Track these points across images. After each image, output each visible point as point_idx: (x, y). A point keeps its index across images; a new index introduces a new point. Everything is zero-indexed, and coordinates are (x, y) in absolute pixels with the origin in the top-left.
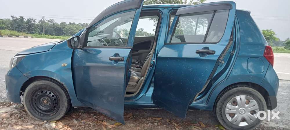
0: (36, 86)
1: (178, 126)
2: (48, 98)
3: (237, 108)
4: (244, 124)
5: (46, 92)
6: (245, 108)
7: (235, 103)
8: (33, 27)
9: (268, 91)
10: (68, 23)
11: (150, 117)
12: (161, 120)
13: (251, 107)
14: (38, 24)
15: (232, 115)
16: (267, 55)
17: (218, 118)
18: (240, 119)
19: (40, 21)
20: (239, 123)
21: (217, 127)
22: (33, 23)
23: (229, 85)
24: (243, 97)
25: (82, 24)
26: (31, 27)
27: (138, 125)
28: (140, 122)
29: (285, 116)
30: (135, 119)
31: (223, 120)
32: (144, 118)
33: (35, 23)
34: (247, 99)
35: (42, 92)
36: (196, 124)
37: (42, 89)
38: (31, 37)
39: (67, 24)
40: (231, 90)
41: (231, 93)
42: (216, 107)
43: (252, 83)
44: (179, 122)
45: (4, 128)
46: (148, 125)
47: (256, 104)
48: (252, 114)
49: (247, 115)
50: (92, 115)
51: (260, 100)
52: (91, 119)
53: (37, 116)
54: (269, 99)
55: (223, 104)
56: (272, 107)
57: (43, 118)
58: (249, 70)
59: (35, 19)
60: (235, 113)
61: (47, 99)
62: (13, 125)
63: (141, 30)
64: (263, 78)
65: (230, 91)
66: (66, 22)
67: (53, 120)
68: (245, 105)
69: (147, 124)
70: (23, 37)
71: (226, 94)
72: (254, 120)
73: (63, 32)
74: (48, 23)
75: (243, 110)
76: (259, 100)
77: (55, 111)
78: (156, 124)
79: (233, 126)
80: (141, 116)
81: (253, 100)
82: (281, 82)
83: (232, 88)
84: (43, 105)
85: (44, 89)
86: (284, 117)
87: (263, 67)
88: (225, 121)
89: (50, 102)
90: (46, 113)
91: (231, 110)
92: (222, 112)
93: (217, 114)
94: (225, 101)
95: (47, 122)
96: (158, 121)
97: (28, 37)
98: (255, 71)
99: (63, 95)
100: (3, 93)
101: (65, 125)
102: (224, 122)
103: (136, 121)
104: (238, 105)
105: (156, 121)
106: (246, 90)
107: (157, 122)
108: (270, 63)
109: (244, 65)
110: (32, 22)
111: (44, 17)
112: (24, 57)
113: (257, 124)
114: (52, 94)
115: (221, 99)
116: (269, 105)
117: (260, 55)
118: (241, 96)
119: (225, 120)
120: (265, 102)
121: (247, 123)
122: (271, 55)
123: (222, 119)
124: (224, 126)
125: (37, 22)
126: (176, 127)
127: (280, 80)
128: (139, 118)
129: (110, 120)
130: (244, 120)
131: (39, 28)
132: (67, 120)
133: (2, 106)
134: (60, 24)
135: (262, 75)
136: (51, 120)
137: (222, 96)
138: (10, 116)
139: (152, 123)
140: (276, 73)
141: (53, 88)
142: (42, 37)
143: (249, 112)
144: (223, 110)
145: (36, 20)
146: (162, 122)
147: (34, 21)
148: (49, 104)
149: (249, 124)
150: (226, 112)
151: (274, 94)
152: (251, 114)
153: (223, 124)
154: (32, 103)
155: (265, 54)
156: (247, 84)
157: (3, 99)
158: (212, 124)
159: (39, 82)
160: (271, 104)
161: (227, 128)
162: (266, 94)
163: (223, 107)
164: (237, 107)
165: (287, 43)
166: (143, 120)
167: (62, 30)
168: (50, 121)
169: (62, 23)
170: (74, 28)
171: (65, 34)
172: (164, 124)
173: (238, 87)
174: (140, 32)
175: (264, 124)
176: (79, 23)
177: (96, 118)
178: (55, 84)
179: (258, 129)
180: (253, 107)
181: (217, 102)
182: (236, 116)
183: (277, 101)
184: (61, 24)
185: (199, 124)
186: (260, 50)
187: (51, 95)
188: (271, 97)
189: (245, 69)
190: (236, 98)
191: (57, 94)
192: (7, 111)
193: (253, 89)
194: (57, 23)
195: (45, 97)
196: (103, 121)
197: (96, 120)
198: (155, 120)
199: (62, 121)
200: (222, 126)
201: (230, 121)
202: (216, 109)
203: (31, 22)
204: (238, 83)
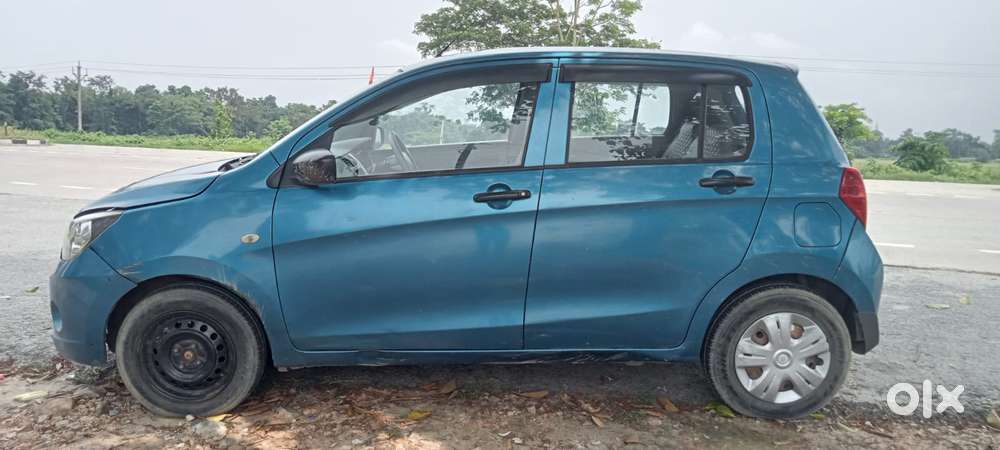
0: (159, 308)
1: (598, 412)
2: (196, 342)
3: (766, 351)
4: (789, 397)
5: (192, 325)
6: (792, 352)
7: (762, 336)
8: (34, 105)
9: (855, 300)
10: (162, 88)
11: (510, 391)
12: (545, 397)
13: (808, 346)
14: (54, 91)
15: (755, 372)
16: (849, 192)
17: (716, 384)
18: (777, 382)
19: (60, 82)
20: (774, 396)
21: (713, 411)
22: (34, 90)
23: (744, 283)
24: (785, 318)
25: (216, 90)
26: (25, 103)
27: (479, 414)
28: (485, 406)
29: (901, 371)
30: (467, 397)
31: (730, 388)
32: (494, 395)
33: (44, 90)
34: (794, 324)
35: (178, 326)
36: (649, 404)
37: (176, 315)
38: (38, 142)
39: (162, 91)
40: (751, 299)
41: (751, 306)
42: (709, 350)
43: (807, 276)
44: (599, 402)
45: (63, 443)
46: (510, 414)
47: (821, 337)
48: (811, 366)
49: (798, 370)
50: (331, 392)
51: (832, 324)
52: (330, 403)
53: (161, 401)
54: (858, 320)
55: (729, 339)
56: (867, 344)
57: (182, 407)
58: (798, 238)
59: (42, 77)
60: (765, 366)
61: (193, 346)
62: (89, 432)
63: (426, 109)
64: (839, 262)
65: (747, 301)
66: (156, 85)
67: (216, 410)
68: (792, 340)
69: (507, 410)
70: (10, 141)
71: (735, 310)
72: (818, 383)
73: (147, 122)
74: (90, 89)
75: (785, 356)
76: (828, 325)
77: (217, 384)
78: (532, 410)
79: (759, 404)
80: (484, 390)
81: (811, 324)
82: (891, 274)
83: (754, 293)
84: (181, 367)
85: (184, 314)
86: (901, 374)
87: (836, 230)
88: (735, 390)
89: (203, 356)
90: (189, 392)
91: (753, 357)
92: (727, 363)
93: (712, 371)
94: (734, 330)
95: (196, 418)
96: (535, 399)
97: (29, 142)
98: (813, 241)
99: (246, 333)
100: (17, 336)
101: (255, 425)
102: (731, 395)
103: (470, 404)
104: (772, 343)
105: (531, 403)
106: (792, 298)
107: (534, 403)
108: (857, 218)
109: (785, 225)
110: (31, 86)
111: (79, 68)
112: (118, 216)
113: (826, 395)
114: (210, 331)
115: (722, 325)
116: (859, 338)
117: (830, 194)
118: (780, 315)
119: (737, 389)
120: (847, 331)
121: (798, 392)
122: (861, 195)
123: (727, 386)
124: (732, 406)
125: (47, 85)
126: (594, 414)
127: (885, 269)
128: (479, 395)
129: (392, 405)
130: (788, 385)
131: (56, 106)
132: (259, 412)
133: (31, 377)
134: (134, 93)
135: (834, 252)
136: (209, 413)
137: (723, 316)
138: (73, 407)
139: (520, 408)
140: (872, 246)
141: (214, 311)
142: (75, 141)
143: (801, 360)
144: (727, 359)
145: (43, 80)
146: (548, 404)
147: (40, 84)
148: (202, 363)
149: (805, 395)
150: (737, 364)
151: (872, 307)
152: (808, 368)
153: (731, 399)
154: (146, 362)
155: (842, 190)
156: (792, 279)
157: (26, 354)
158: (695, 403)
159: (167, 293)
160: (863, 336)
161: (741, 412)
162: (847, 308)
163: (729, 349)
164: (768, 347)
165: (904, 148)
166: (490, 400)
167: (144, 115)
168: (204, 415)
169: (141, 90)
170: (187, 107)
171: (152, 127)
172: (556, 408)
173: (768, 288)
174: (423, 117)
175: (844, 396)
176: (203, 88)
177: (346, 402)
178: (219, 299)
179: (828, 410)
180: (812, 346)
181: (712, 336)
182: (765, 373)
183: (881, 329)
184: (137, 91)
185: (660, 403)
186: (826, 180)
187: (205, 333)
188: (862, 315)
189: (788, 237)
190: (766, 322)
191: (228, 328)
192: (54, 393)
193: (811, 294)
194: (122, 89)
195: (188, 341)
196: (369, 408)
197: (347, 406)
198: (529, 398)
199: (243, 414)
200: (727, 405)
201: (749, 389)
202: (708, 357)
203: (28, 86)
204: (768, 279)
